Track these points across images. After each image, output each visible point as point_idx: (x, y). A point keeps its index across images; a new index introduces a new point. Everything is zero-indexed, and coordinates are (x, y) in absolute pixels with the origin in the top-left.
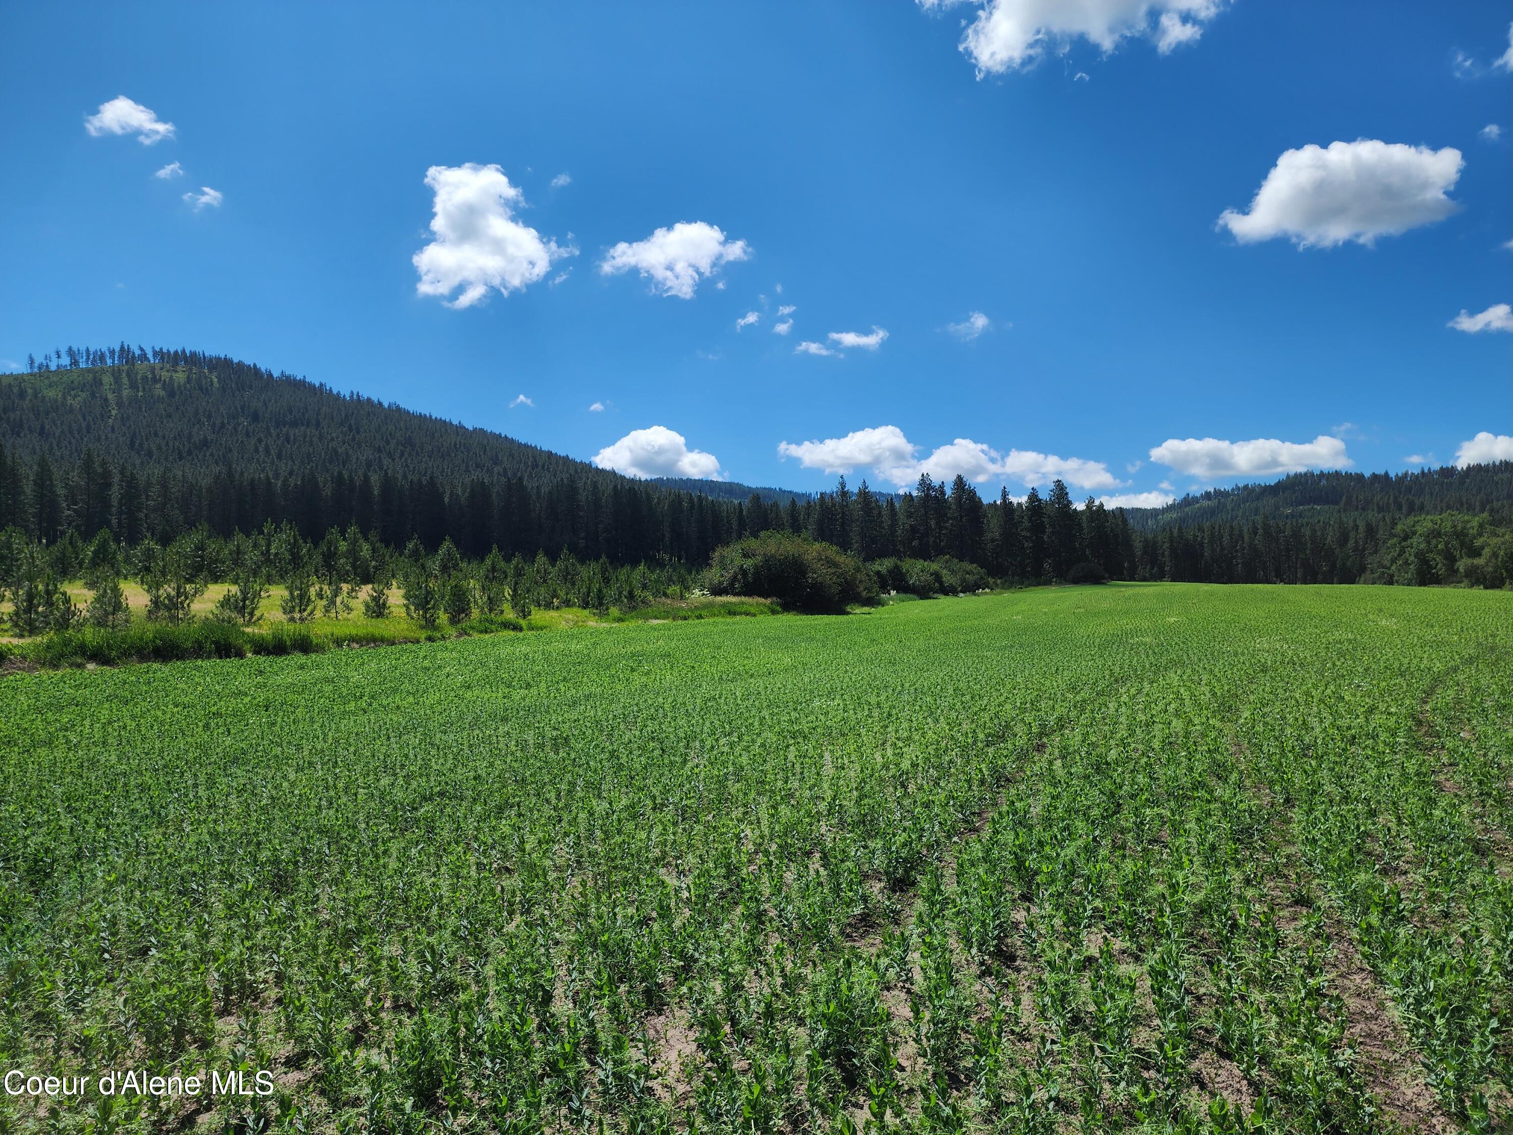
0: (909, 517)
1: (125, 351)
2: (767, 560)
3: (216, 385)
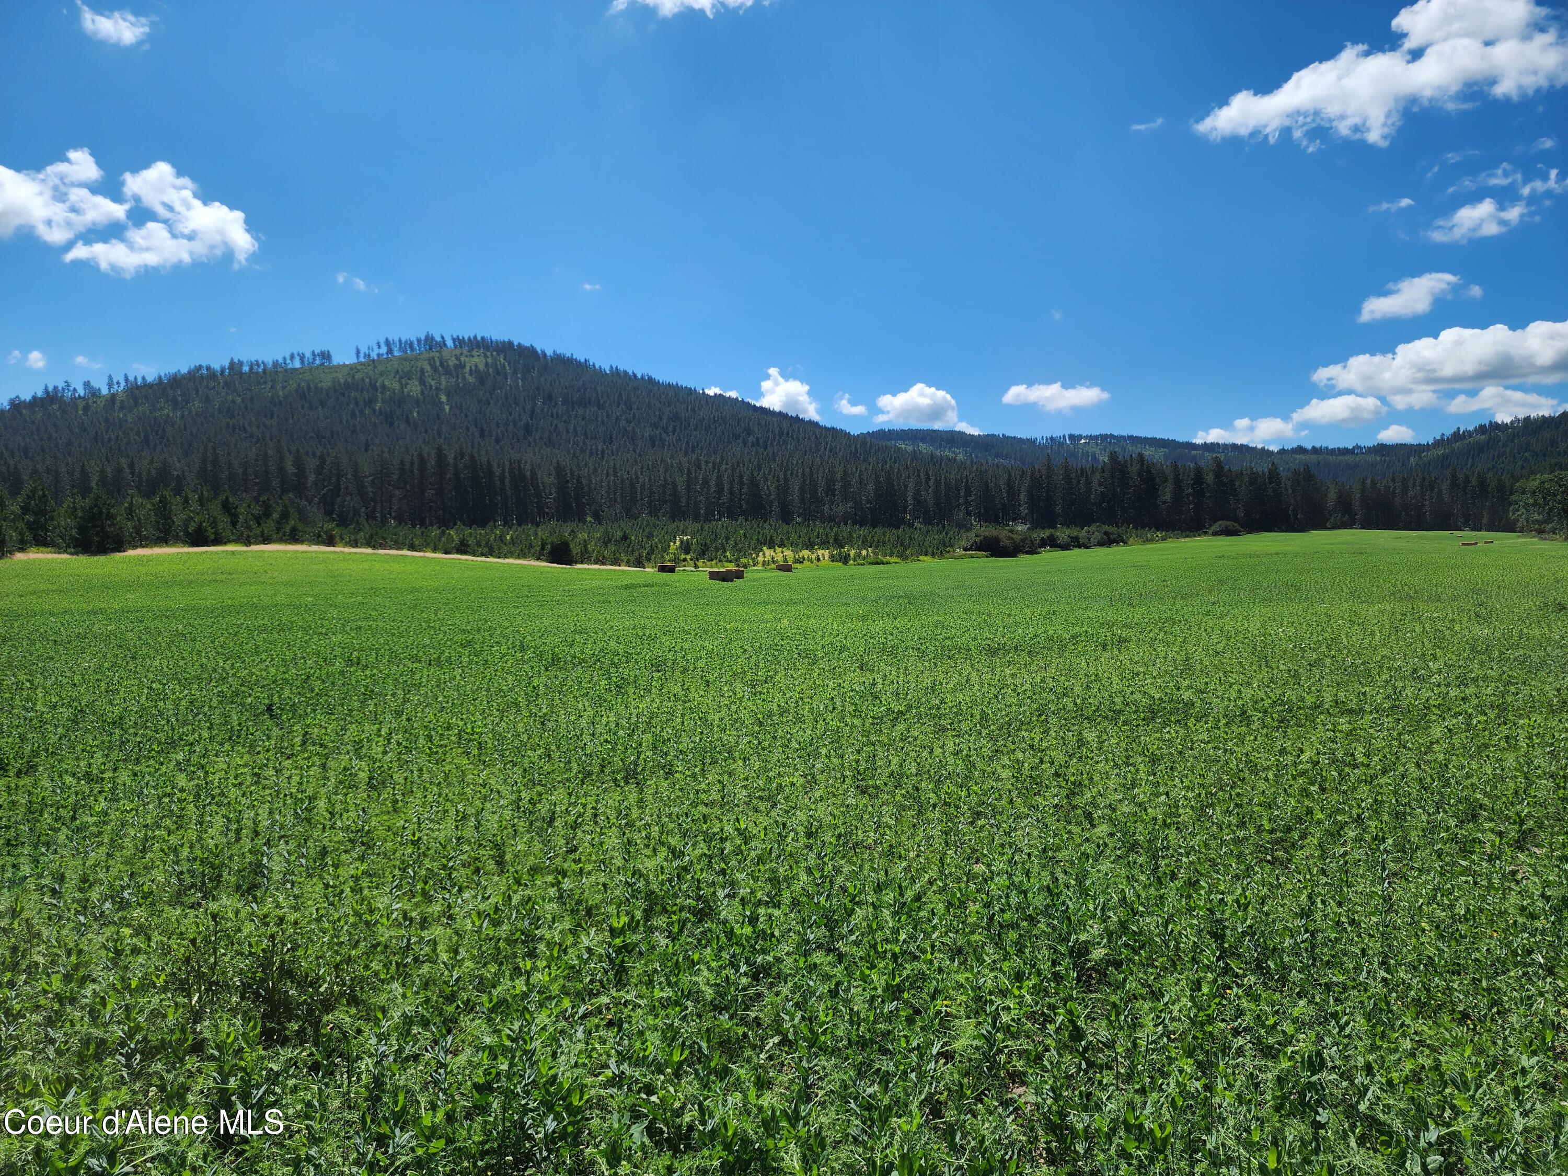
0: (1100, 485)
1: (429, 339)
2: (985, 537)
3: (508, 368)
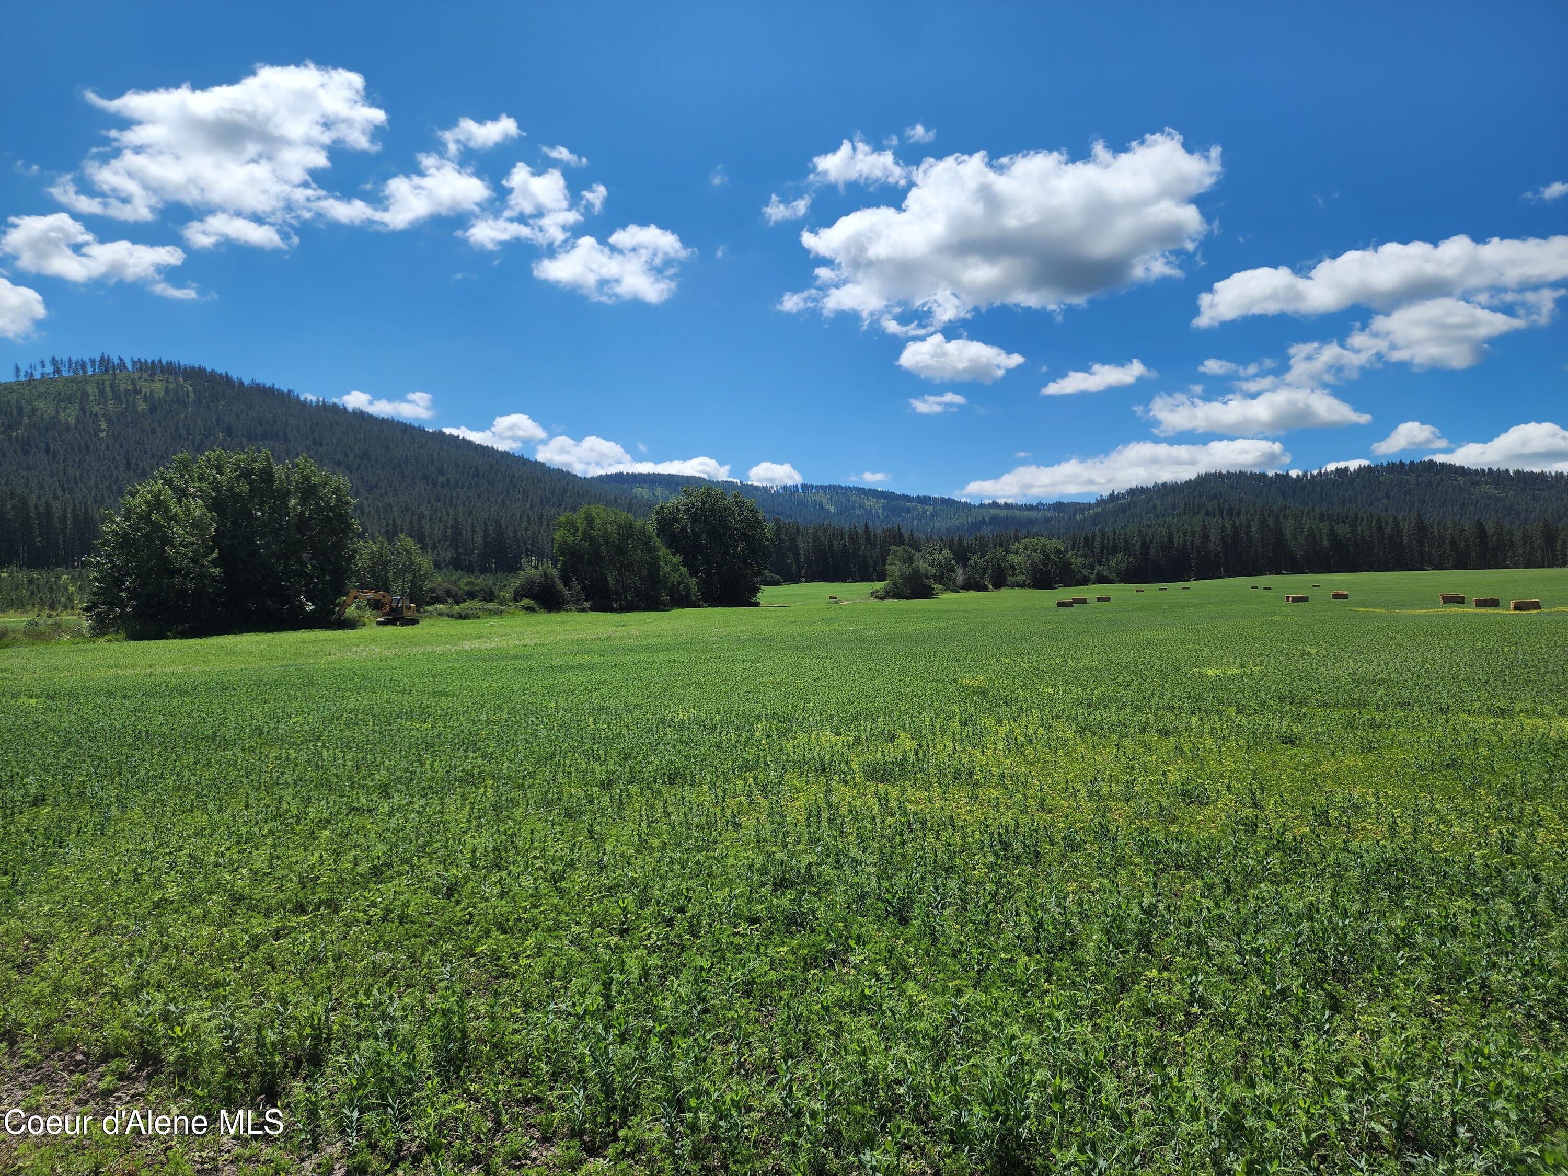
1: (105, 362)
3: (192, 395)
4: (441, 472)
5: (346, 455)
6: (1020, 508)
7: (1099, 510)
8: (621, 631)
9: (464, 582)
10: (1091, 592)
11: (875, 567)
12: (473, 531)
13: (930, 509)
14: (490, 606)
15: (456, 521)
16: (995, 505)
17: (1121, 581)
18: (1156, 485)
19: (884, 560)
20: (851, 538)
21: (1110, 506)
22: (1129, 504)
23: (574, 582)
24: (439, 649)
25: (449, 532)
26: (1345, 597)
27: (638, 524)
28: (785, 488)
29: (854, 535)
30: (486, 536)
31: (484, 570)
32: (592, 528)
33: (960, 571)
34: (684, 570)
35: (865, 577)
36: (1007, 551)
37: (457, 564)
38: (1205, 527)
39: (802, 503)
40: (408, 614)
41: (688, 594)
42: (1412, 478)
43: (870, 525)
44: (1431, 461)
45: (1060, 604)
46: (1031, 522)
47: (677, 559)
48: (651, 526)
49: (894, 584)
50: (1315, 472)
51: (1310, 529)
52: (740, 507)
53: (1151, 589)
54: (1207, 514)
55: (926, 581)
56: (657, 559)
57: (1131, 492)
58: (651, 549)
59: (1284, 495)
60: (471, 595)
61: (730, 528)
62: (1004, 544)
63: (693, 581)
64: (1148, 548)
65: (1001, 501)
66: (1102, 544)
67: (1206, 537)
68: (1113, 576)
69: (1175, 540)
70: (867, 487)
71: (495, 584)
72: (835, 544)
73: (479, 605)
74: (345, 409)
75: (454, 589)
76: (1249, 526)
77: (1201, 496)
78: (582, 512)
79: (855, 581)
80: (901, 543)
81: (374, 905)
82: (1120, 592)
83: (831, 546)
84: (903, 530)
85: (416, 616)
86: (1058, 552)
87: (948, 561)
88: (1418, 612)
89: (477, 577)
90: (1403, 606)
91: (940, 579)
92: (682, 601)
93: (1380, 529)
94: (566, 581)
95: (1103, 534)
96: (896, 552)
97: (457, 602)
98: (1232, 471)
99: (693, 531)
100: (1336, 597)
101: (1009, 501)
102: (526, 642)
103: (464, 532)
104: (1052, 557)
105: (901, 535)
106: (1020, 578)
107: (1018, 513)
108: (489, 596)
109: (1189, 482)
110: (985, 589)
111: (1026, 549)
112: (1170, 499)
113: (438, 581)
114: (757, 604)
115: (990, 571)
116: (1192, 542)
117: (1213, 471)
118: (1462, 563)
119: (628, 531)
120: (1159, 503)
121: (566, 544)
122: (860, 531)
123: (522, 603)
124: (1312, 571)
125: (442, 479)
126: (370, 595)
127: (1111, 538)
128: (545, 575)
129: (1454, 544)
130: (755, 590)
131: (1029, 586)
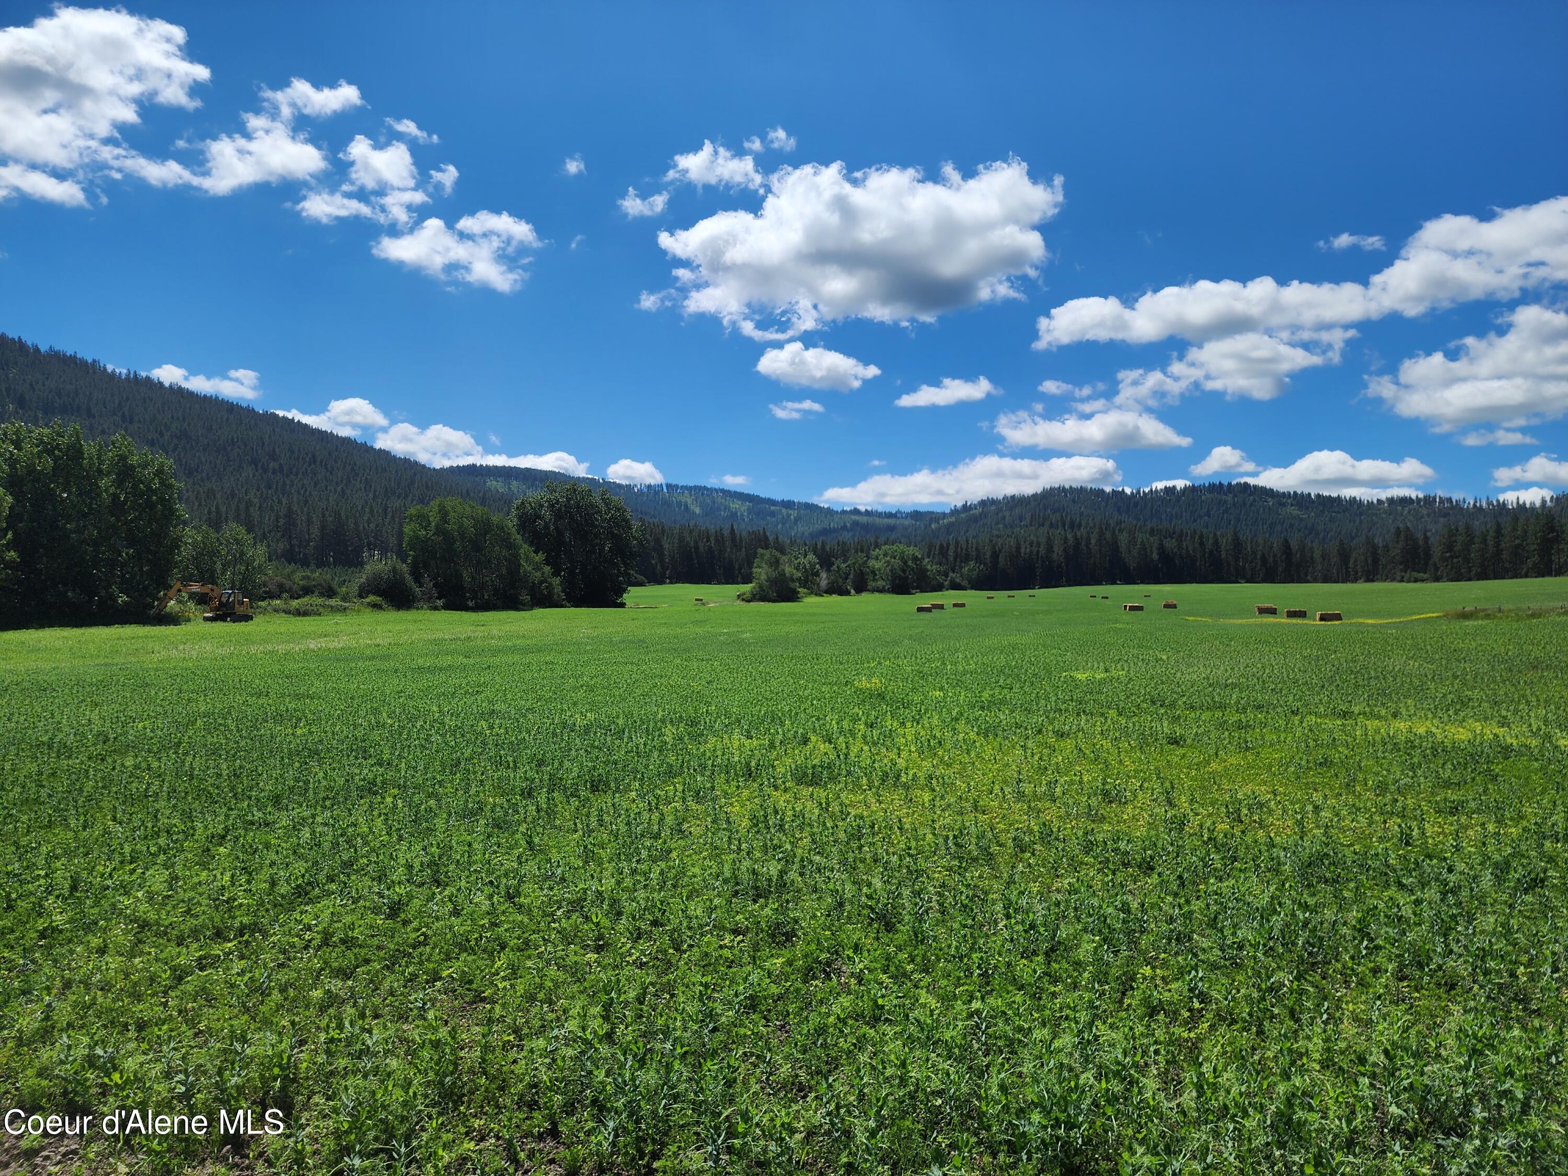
4: (273, 457)
5: (161, 434)
6: (880, 515)
7: (953, 519)
8: (480, 632)
9: (299, 576)
10: (948, 597)
11: (740, 569)
12: (309, 521)
13: (794, 514)
14: (332, 602)
15: (290, 510)
16: (856, 512)
17: (972, 588)
18: (1005, 498)
19: (750, 564)
20: (717, 540)
21: (963, 516)
22: (981, 514)
23: (426, 578)
24: (281, 648)
25: (282, 522)
26: (1174, 606)
27: (495, 519)
28: (649, 486)
29: (719, 538)
30: (323, 528)
31: (321, 564)
32: (446, 522)
33: (824, 575)
34: (547, 569)
35: (730, 579)
36: (868, 557)
37: (290, 557)
38: (1049, 539)
39: (666, 503)
40: (239, 610)
41: (550, 594)
42: (1229, 498)
43: (735, 527)
44: (1246, 483)
45: (920, 610)
46: (891, 528)
47: (540, 557)
48: (511, 523)
49: (761, 587)
50: (1147, 490)
51: (1142, 543)
52: (607, 505)
53: (1001, 596)
54: (1051, 526)
55: (792, 585)
56: (516, 556)
57: (983, 503)
58: (510, 546)
59: (1119, 510)
60: (307, 591)
61: (596, 527)
62: (864, 549)
63: (556, 581)
64: (997, 557)
65: (862, 509)
66: (956, 552)
67: (1050, 549)
68: (965, 583)
69: (1022, 550)
70: (732, 489)
71: (333, 579)
72: (701, 545)
73: (320, 601)
74: (161, 384)
75: (288, 584)
76: (1089, 539)
77: (1046, 510)
78: (435, 504)
79: (719, 583)
80: (766, 547)
81: (309, 928)
82: (973, 598)
83: (697, 548)
84: (768, 534)
85: (250, 612)
86: (915, 559)
87: (813, 566)
88: (1239, 621)
89: (312, 571)
90: (1225, 615)
91: (805, 583)
92: (544, 600)
93: (1202, 544)
94: (418, 580)
95: (957, 543)
96: (762, 555)
97: (292, 597)
98: (1074, 486)
99: (556, 528)
100: (1166, 606)
101: (869, 509)
102: (378, 641)
103: (299, 522)
104: (910, 563)
105: (766, 538)
106: (880, 583)
107: (878, 520)
108: (330, 593)
109: (1035, 496)
110: (848, 593)
111: (885, 555)
112: (1017, 511)
113: (272, 574)
114: (622, 605)
115: (852, 576)
116: (1038, 552)
117: (1057, 486)
118: (1270, 577)
119: (485, 527)
120: (1007, 514)
121: (417, 537)
122: (726, 533)
123: (368, 600)
124: (1143, 582)
125: (272, 465)
126: (195, 588)
127: (964, 546)
128: (394, 570)
129: (1264, 560)
130: (621, 591)
131: (888, 591)
